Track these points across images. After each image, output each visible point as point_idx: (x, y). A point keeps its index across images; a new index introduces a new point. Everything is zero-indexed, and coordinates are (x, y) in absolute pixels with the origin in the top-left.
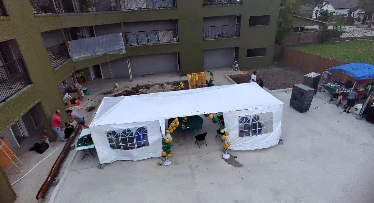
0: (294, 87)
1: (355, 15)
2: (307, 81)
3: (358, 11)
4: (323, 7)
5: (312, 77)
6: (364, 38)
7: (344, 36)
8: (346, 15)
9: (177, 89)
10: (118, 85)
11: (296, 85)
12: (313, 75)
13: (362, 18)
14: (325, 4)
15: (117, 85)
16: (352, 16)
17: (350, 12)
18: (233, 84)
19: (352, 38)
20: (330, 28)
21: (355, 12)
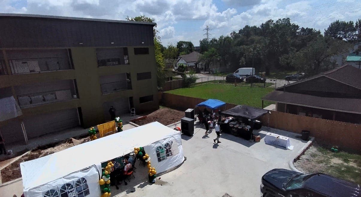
0: (182, 120)
1: (199, 66)
2: (187, 115)
3: (200, 63)
4: (178, 61)
5: (190, 112)
6: (209, 82)
7: (197, 81)
8: (194, 66)
9: (86, 141)
10: (12, 151)
11: (182, 119)
12: (189, 110)
13: (204, 67)
14: (180, 59)
15: (10, 152)
16: (198, 67)
17: (196, 64)
18: (136, 126)
19: (202, 83)
20: (188, 76)
21: (199, 64)
